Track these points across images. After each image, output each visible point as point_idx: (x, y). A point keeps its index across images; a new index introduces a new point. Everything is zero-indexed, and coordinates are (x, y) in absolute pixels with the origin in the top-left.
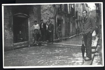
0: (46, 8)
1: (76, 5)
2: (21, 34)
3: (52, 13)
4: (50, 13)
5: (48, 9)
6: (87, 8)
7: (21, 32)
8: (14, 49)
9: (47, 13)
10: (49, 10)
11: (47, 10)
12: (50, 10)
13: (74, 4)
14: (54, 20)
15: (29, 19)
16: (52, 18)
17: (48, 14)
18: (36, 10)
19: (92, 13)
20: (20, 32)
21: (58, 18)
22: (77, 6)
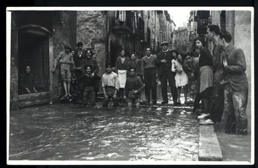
0: (86, 17)
1: (146, 14)
2: (29, 74)
3: (99, 29)
4: (95, 29)
5: (89, 19)
6: (168, 23)
7: (31, 68)
8: (20, 108)
9: (88, 29)
10: (92, 21)
11: (87, 20)
12: (96, 21)
13: (142, 12)
14: (104, 46)
15: (50, 39)
16: (101, 41)
17: (91, 32)
18: (66, 20)
19: (177, 36)
20: (28, 67)
21: (111, 42)
22: (149, 18)
